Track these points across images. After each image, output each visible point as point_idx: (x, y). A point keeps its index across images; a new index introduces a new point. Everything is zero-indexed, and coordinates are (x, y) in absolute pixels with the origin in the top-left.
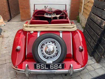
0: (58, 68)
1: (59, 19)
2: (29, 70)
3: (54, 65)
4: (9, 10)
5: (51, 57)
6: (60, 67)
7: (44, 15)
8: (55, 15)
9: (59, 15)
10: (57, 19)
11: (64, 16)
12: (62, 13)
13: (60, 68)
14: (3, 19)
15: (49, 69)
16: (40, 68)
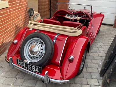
0: (35, 71)
1: (79, 22)
2: (13, 63)
3: (32, 66)
4: (50, 9)
5: (34, 58)
6: (37, 70)
7: (65, 15)
8: (78, 17)
9: (80, 18)
10: (77, 22)
11: (85, 20)
12: (84, 16)
13: (37, 72)
14: (40, 17)
15: (27, 69)
16: (21, 65)
